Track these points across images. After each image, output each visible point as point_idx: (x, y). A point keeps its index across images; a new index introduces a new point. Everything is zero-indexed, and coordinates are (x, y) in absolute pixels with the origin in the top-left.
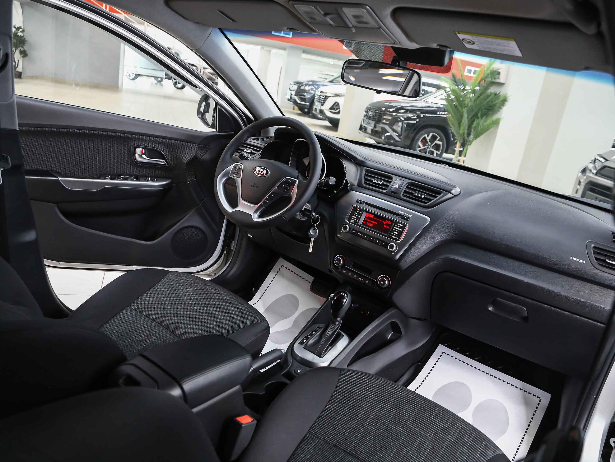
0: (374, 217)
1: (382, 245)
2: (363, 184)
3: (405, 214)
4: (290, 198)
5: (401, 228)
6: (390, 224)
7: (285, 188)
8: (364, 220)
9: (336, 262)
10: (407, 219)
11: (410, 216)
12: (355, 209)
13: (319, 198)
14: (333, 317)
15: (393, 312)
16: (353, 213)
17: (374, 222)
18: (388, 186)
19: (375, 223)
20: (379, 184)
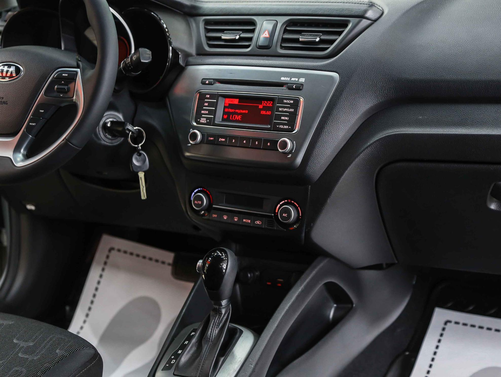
0: (239, 102)
1: (266, 148)
2: (207, 49)
3: (293, 79)
4: (75, 106)
5: (292, 106)
6: (271, 105)
7: (60, 91)
8: (224, 113)
9: (195, 204)
10: (299, 87)
11: (302, 80)
12: (202, 97)
13: (134, 97)
14: (213, 302)
15: (321, 265)
16: (200, 107)
17: (242, 111)
18: (250, 39)
19: (244, 111)
20: (234, 40)
